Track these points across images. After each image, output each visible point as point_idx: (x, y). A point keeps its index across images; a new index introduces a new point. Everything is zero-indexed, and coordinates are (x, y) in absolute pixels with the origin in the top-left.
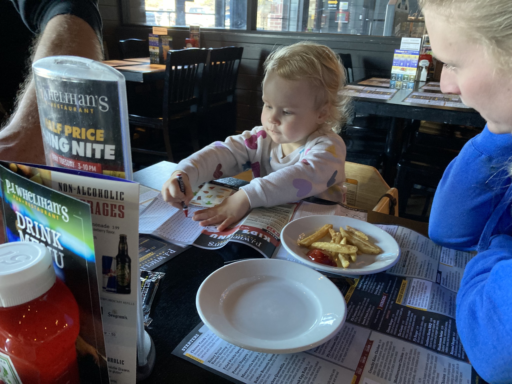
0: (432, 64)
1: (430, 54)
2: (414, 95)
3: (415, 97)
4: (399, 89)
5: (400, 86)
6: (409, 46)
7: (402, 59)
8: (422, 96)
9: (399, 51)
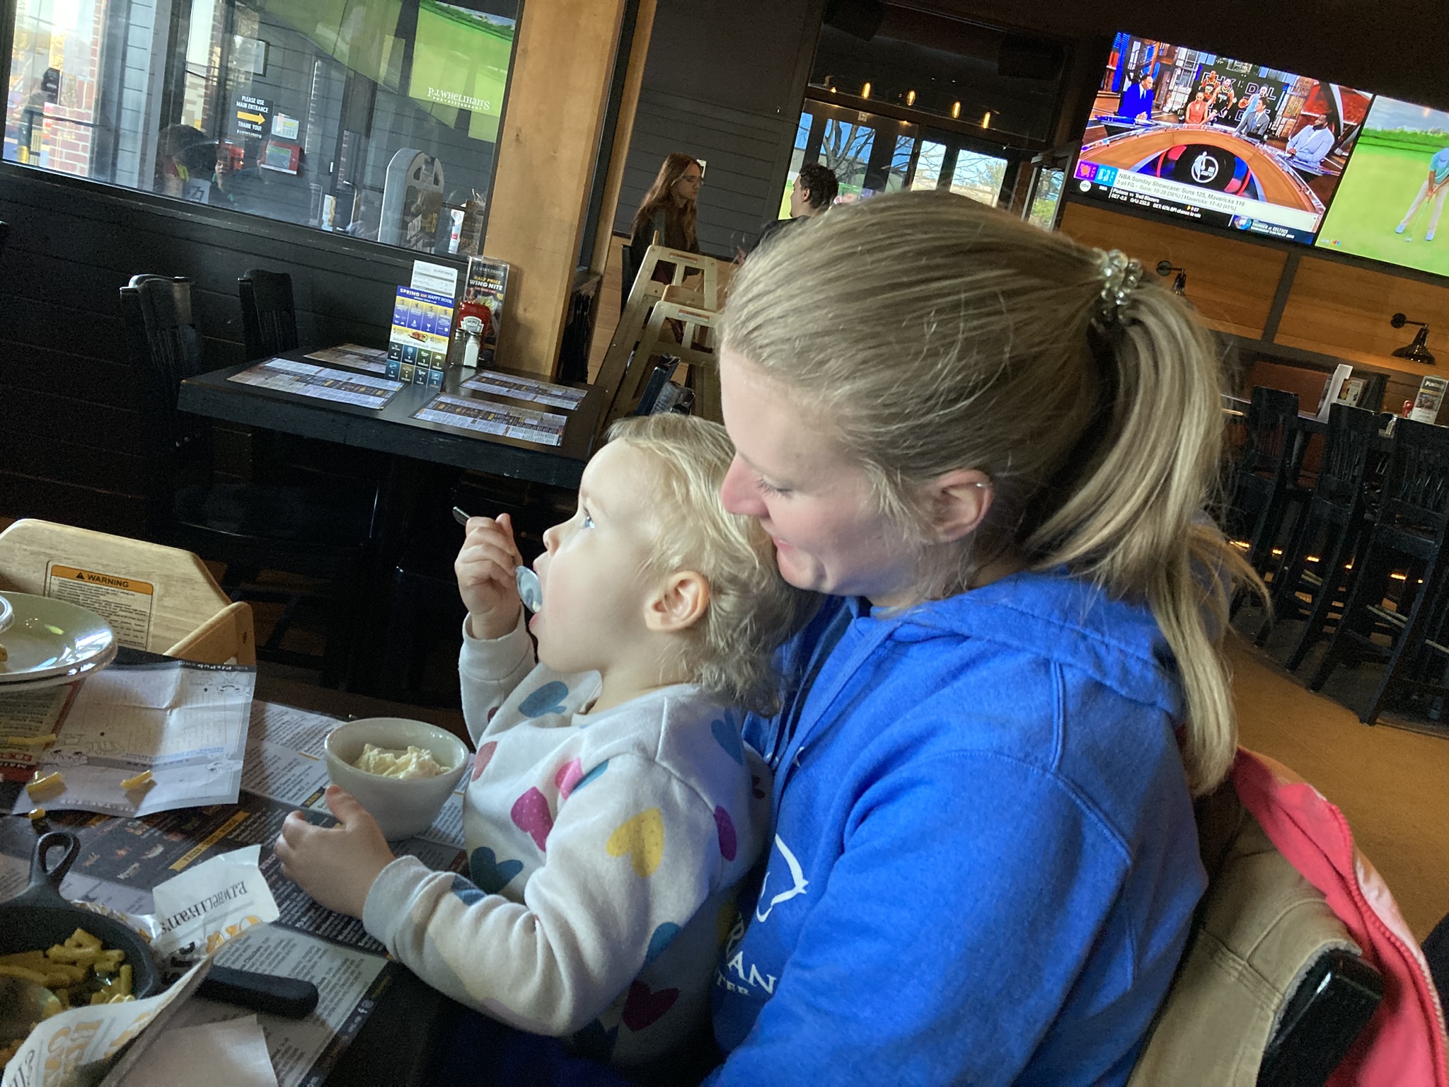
0: (491, 328)
1: (487, 305)
2: (442, 403)
3: (442, 407)
4: (410, 383)
5: (410, 373)
6: (430, 283)
7: (414, 311)
8: (459, 407)
9: (408, 292)
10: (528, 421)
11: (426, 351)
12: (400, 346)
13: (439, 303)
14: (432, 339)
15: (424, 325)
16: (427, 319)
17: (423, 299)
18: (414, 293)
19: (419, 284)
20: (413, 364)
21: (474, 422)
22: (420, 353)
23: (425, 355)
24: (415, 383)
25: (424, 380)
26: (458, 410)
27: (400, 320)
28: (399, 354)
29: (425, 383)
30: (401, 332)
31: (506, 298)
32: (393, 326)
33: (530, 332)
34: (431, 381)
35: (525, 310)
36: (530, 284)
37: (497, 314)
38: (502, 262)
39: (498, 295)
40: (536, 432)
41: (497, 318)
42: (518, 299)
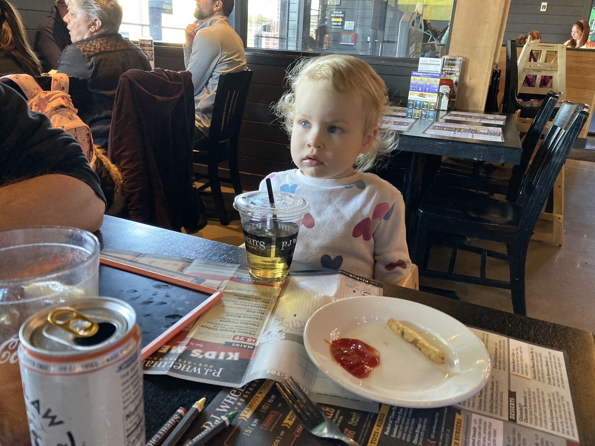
0: (453, 90)
1: (451, 79)
2: (436, 126)
3: (437, 128)
4: (418, 119)
5: (418, 115)
6: (428, 67)
7: (420, 83)
8: (445, 127)
9: (417, 74)
10: (481, 131)
11: (426, 102)
12: (413, 101)
13: (433, 77)
14: (429, 96)
15: (425, 89)
16: (427, 86)
17: (425, 76)
18: (419, 74)
19: (422, 69)
20: (420, 109)
21: (454, 133)
22: (423, 104)
23: (425, 104)
24: (421, 119)
25: (425, 117)
26: (445, 129)
27: (413, 88)
28: (413, 106)
29: (426, 118)
30: (414, 94)
31: (461, 74)
32: (410, 92)
33: (473, 90)
34: (429, 117)
35: (470, 79)
36: (473, 66)
37: (456, 83)
38: (459, 56)
39: (457, 73)
40: (488, 136)
41: (456, 85)
42: (467, 74)
